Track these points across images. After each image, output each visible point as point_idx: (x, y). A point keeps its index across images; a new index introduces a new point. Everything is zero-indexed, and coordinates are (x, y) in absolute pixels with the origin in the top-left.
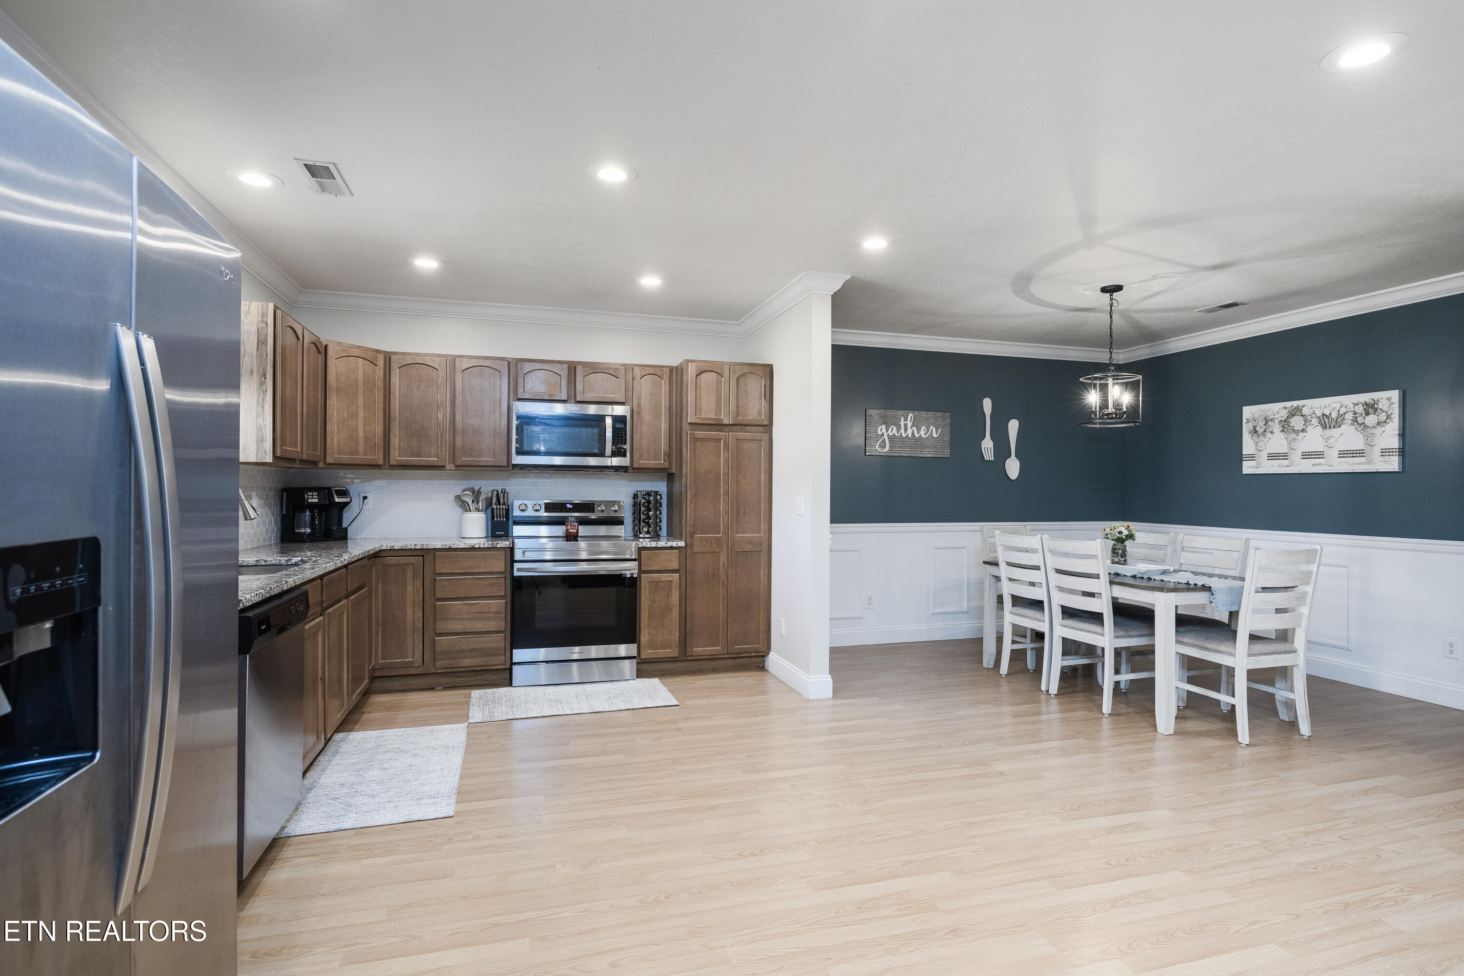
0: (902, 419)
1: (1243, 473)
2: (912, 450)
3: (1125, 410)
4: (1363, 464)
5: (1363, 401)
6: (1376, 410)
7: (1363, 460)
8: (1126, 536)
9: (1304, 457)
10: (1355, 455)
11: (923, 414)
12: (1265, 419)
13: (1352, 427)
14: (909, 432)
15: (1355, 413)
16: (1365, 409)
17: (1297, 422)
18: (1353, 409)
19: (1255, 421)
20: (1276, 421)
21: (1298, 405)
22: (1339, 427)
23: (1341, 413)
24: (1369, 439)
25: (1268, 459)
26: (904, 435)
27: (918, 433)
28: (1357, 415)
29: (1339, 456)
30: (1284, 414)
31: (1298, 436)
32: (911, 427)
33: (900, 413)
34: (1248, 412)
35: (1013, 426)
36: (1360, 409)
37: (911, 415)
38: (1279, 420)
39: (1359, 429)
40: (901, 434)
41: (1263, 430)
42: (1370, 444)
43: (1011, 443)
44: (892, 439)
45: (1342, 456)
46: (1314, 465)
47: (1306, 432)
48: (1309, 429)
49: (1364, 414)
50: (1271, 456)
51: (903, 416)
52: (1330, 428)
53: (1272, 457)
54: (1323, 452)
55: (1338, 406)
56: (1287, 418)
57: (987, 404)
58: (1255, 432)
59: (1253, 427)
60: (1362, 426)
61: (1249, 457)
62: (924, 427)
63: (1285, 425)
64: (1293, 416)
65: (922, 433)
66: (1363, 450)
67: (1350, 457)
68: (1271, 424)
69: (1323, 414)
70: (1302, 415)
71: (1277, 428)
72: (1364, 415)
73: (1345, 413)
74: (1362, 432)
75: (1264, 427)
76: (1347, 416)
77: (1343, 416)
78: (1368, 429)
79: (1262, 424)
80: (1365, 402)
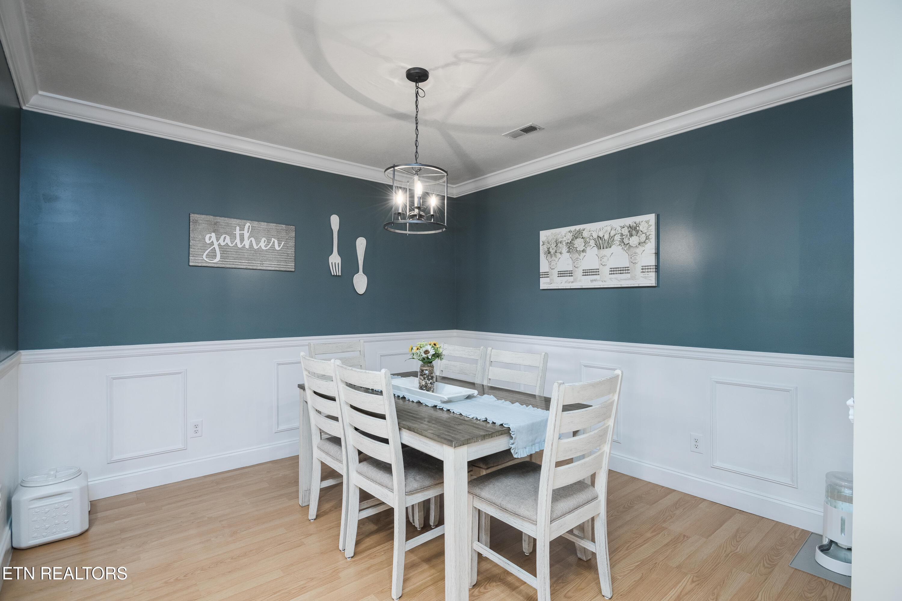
0: (238, 228)
1: (541, 288)
2: (250, 262)
3: (432, 213)
4: (629, 279)
5: (627, 225)
6: (637, 232)
7: (628, 276)
8: (433, 355)
9: (585, 274)
10: (622, 272)
11: (264, 225)
12: (556, 241)
13: (620, 247)
14: (247, 243)
15: (622, 235)
16: (629, 231)
17: (579, 244)
18: (620, 232)
19: (549, 243)
20: (564, 243)
21: (580, 229)
22: (610, 247)
23: (611, 236)
24: (632, 258)
25: (558, 276)
26: (239, 246)
27: (257, 245)
28: (624, 237)
29: (611, 272)
30: (569, 237)
31: (580, 256)
32: (249, 238)
33: (234, 221)
34: (544, 235)
35: (361, 244)
36: (625, 231)
37: (248, 224)
38: (566, 242)
39: (625, 249)
40: (236, 244)
41: (554, 251)
42: (633, 262)
43: (359, 259)
44: (224, 249)
45: (613, 272)
46: (592, 281)
47: (586, 252)
48: (588, 249)
49: (628, 235)
50: (560, 274)
51: (239, 225)
52: (603, 248)
53: (562, 274)
54: (598, 269)
55: (609, 229)
56: (572, 240)
57: (335, 221)
58: (549, 253)
59: (548, 248)
60: (628, 246)
61: (544, 275)
62: (263, 239)
63: (570, 246)
64: (576, 238)
65: (262, 244)
66: (628, 267)
67: (618, 273)
68: (560, 246)
69: (598, 236)
70: (583, 238)
71: (564, 249)
72: (629, 237)
73: (615, 235)
74: (627, 251)
75: (555, 248)
76: (616, 238)
77: (613, 238)
78: (632, 249)
79: (553, 246)
80: (630, 225)
